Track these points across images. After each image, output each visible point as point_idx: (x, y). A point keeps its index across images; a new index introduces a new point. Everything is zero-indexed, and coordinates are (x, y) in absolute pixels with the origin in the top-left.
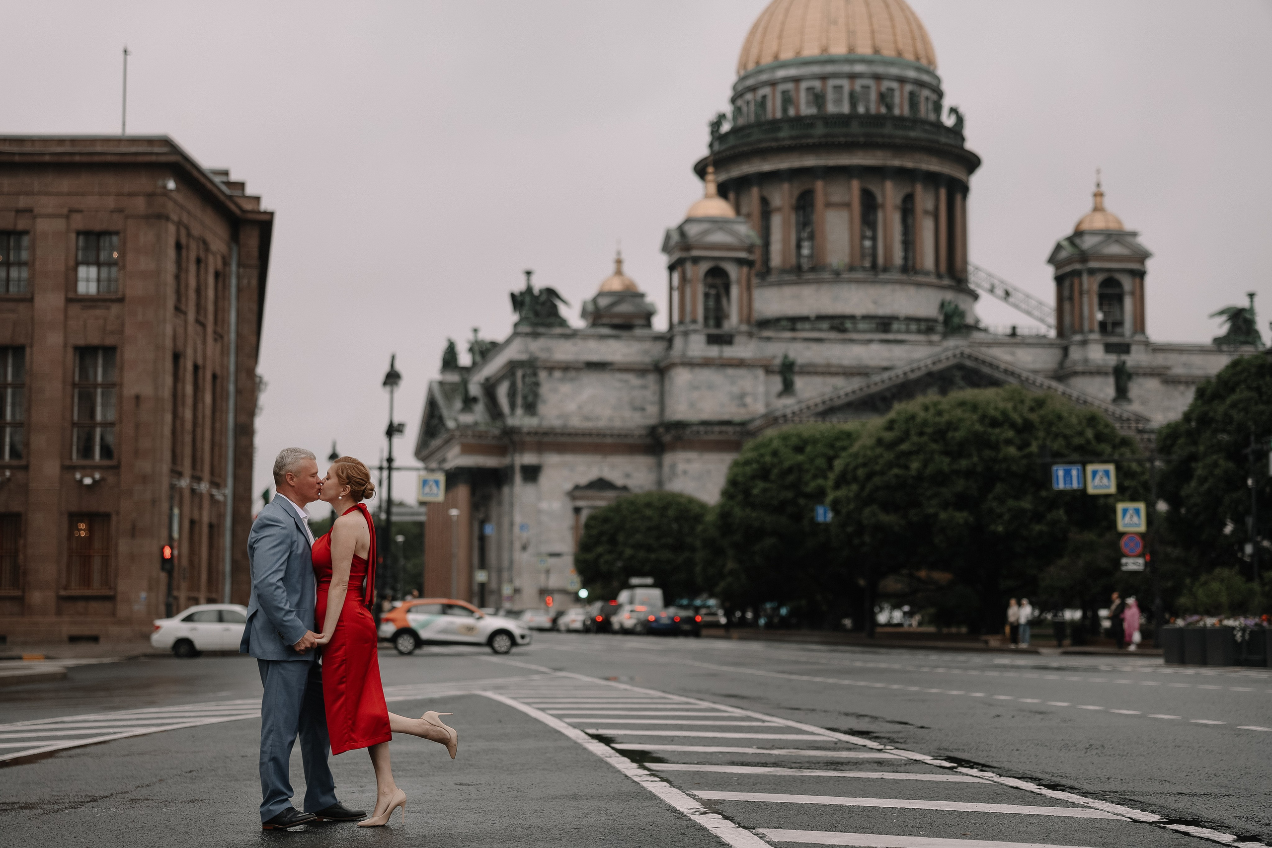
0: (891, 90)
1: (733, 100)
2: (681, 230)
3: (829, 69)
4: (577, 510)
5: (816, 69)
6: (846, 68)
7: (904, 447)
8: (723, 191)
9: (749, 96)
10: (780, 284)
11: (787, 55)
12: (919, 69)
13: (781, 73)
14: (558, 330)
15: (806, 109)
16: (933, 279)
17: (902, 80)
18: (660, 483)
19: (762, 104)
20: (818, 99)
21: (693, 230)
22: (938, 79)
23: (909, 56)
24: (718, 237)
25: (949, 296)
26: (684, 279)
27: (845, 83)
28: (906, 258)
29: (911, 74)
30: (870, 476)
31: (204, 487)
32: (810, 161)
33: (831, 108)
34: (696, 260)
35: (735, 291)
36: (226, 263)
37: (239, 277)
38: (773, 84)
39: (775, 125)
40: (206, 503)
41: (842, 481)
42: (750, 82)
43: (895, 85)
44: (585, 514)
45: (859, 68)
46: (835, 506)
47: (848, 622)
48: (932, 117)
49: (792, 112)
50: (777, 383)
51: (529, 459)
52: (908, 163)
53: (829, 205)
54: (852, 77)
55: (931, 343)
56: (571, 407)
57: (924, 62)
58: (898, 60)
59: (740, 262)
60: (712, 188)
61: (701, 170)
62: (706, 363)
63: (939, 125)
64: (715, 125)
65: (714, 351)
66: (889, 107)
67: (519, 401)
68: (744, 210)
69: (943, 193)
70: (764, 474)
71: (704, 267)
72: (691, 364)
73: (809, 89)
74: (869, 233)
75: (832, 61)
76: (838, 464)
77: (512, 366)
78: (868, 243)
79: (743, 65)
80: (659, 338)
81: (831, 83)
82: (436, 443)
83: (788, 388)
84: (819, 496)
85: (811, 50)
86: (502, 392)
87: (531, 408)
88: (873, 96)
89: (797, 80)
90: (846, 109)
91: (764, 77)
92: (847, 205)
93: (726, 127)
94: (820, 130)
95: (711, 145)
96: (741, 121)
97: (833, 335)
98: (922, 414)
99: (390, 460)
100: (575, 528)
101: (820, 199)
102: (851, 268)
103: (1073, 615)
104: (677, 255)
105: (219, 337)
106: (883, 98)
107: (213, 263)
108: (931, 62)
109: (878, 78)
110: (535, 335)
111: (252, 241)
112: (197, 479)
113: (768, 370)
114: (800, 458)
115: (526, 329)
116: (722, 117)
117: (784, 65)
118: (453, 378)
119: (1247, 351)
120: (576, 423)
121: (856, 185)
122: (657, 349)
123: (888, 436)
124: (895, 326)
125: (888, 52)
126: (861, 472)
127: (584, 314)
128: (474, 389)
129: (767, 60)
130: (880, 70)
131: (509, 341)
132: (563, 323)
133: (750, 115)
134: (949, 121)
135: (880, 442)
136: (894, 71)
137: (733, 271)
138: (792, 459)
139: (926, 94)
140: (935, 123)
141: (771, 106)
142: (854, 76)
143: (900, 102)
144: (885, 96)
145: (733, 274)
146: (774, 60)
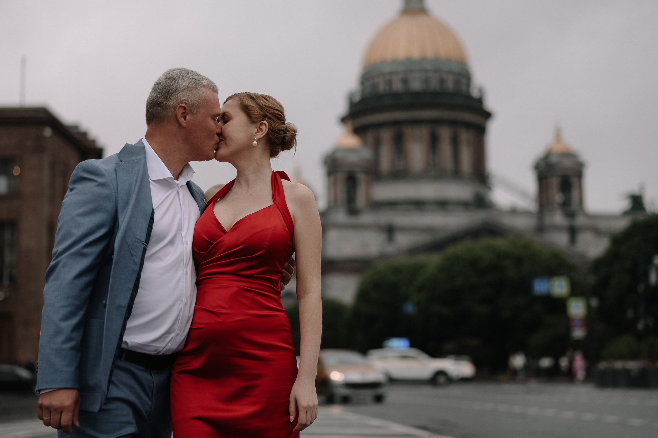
0: (445, 78)
1: (361, 83)
3: (412, 67)
5: (405, 68)
6: (421, 67)
8: (356, 131)
10: (386, 183)
11: (390, 60)
15: (400, 89)
16: (467, 180)
17: (451, 74)
19: (377, 87)
24: (353, 158)
25: (479, 189)
26: (336, 181)
27: (421, 75)
28: (454, 168)
29: (456, 70)
32: (402, 117)
33: (413, 89)
38: (382, 75)
39: (383, 98)
41: (420, 289)
45: (428, 67)
46: (417, 303)
48: (466, 93)
49: (392, 91)
50: (385, 237)
52: (455, 118)
53: (412, 141)
54: (424, 72)
58: (449, 63)
62: (347, 227)
64: (351, 98)
65: (351, 220)
66: (444, 88)
70: (377, 288)
72: (338, 226)
73: (400, 78)
81: (412, 74)
83: (391, 239)
84: (407, 297)
85: (403, 57)
90: (420, 88)
91: (378, 72)
92: (423, 140)
94: (407, 99)
95: (350, 108)
96: (365, 95)
101: (407, 137)
102: (425, 174)
103: (546, 362)
109: (438, 72)
113: (380, 230)
116: (354, 93)
119: (640, 217)
121: (427, 130)
124: (449, 205)
125: (443, 58)
133: (370, 93)
136: (447, 69)
139: (464, 81)
140: (469, 97)
141: (382, 87)
142: (426, 71)
143: (450, 85)
144: (442, 81)
145: (362, 178)
146: (383, 62)
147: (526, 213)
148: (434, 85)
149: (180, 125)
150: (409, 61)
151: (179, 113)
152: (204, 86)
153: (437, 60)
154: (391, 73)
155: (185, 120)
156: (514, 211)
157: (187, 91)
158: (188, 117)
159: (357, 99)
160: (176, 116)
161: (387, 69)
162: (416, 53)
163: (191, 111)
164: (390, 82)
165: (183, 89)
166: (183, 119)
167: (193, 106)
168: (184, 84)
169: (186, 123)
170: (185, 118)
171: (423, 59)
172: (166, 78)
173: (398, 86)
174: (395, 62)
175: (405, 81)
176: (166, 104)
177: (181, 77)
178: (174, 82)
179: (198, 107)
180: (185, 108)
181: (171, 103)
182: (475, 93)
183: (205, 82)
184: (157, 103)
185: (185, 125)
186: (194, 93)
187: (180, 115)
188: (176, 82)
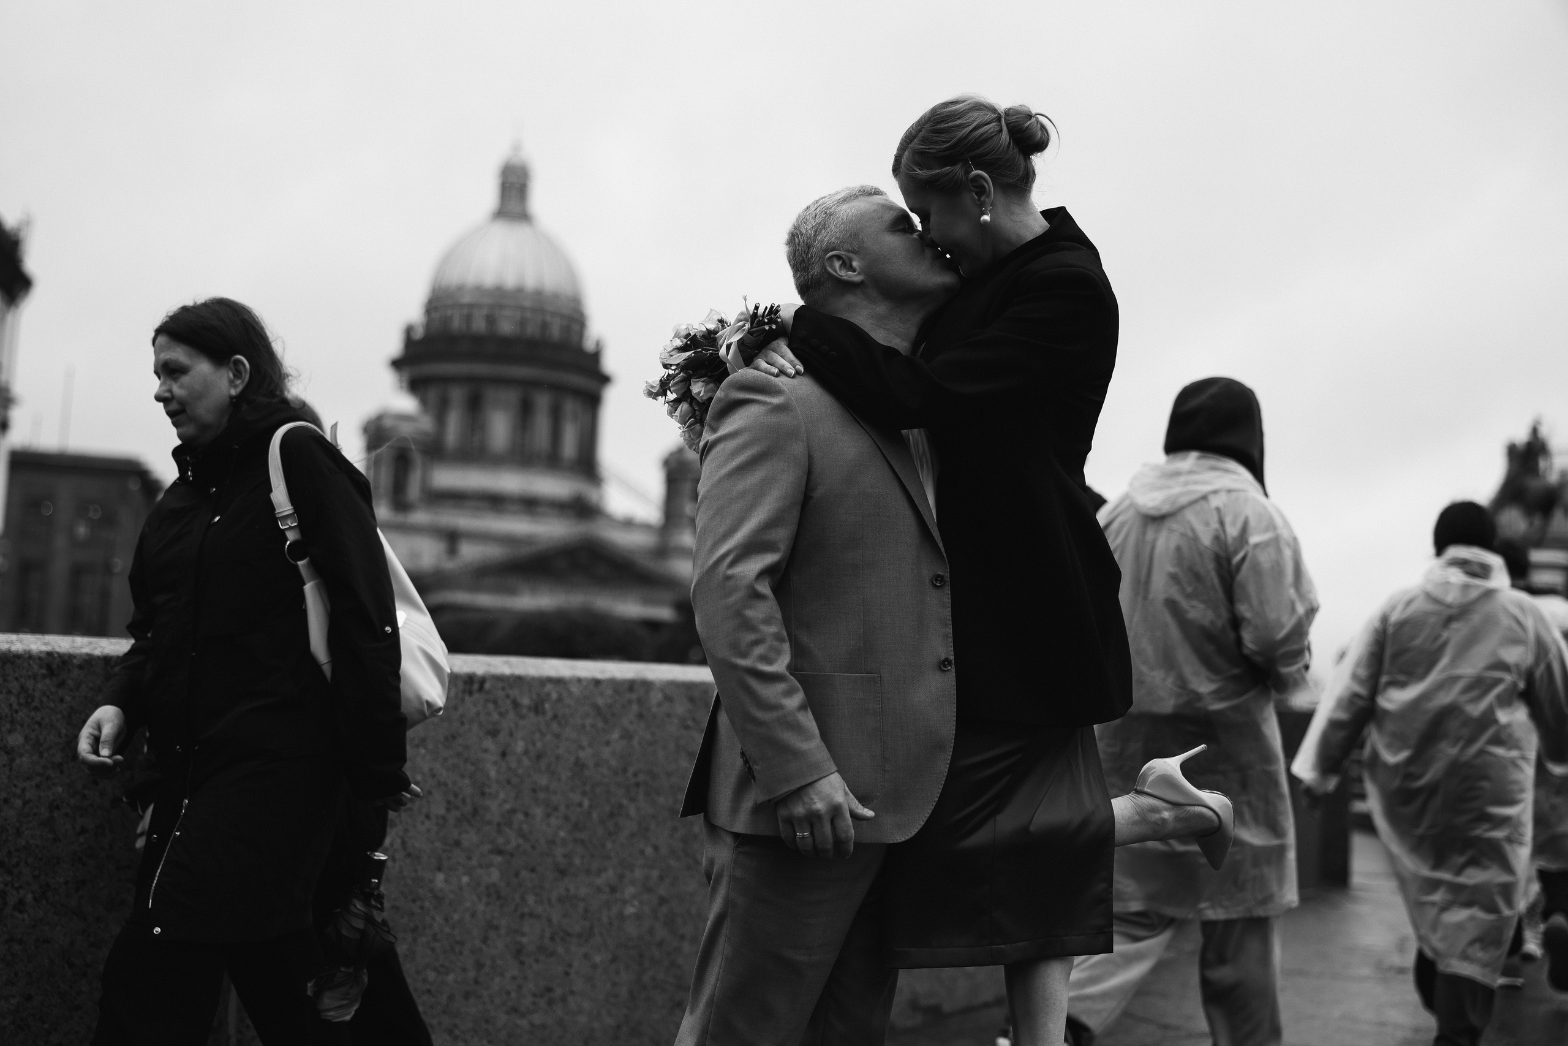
0: (549, 323)
6: (516, 303)
17: (558, 317)
19: (446, 322)
20: (493, 324)
21: (387, 425)
22: (584, 317)
25: (581, 484)
28: (551, 451)
33: (501, 330)
35: (415, 471)
38: (458, 308)
39: (457, 340)
48: (577, 343)
50: (445, 547)
53: (496, 407)
58: (556, 301)
59: (423, 452)
60: (404, 382)
61: (397, 364)
65: (399, 519)
66: (547, 336)
68: (428, 405)
71: (394, 453)
73: (486, 314)
74: (524, 429)
75: (505, 296)
78: (523, 439)
83: (453, 550)
88: (536, 326)
89: (477, 307)
90: (513, 332)
92: (510, 408)
93: (418, 336)
95: (405, 347)
96: (431, 332)
102: (511, 456)
109: (539, 313)
113: (440, 534)
121: (516, 392)
124: (541, 507)
125: (549, 294)
130: (542, 307)
133: (439, 327)
137: (418, 457)
139: (576, 327)
140: (579, 351)
141: (457, 324)
142: (523, 309)
143: (555, 332)
144: (545, 326)
145: (418, 459)
146: (460, 288)
147: (646, 527)
148: (532, 330)
150: (499, 292)
153: (538, 294)
154: (471, 306)
156: (629, 524)
159: (419, 334)
161: (466, 299)
162: (510, 281)
164: (468, 318)
171: (520, 291)
173: (479, 325)
174: (479, 289)
175: (491, 320)
182: (589, 345)
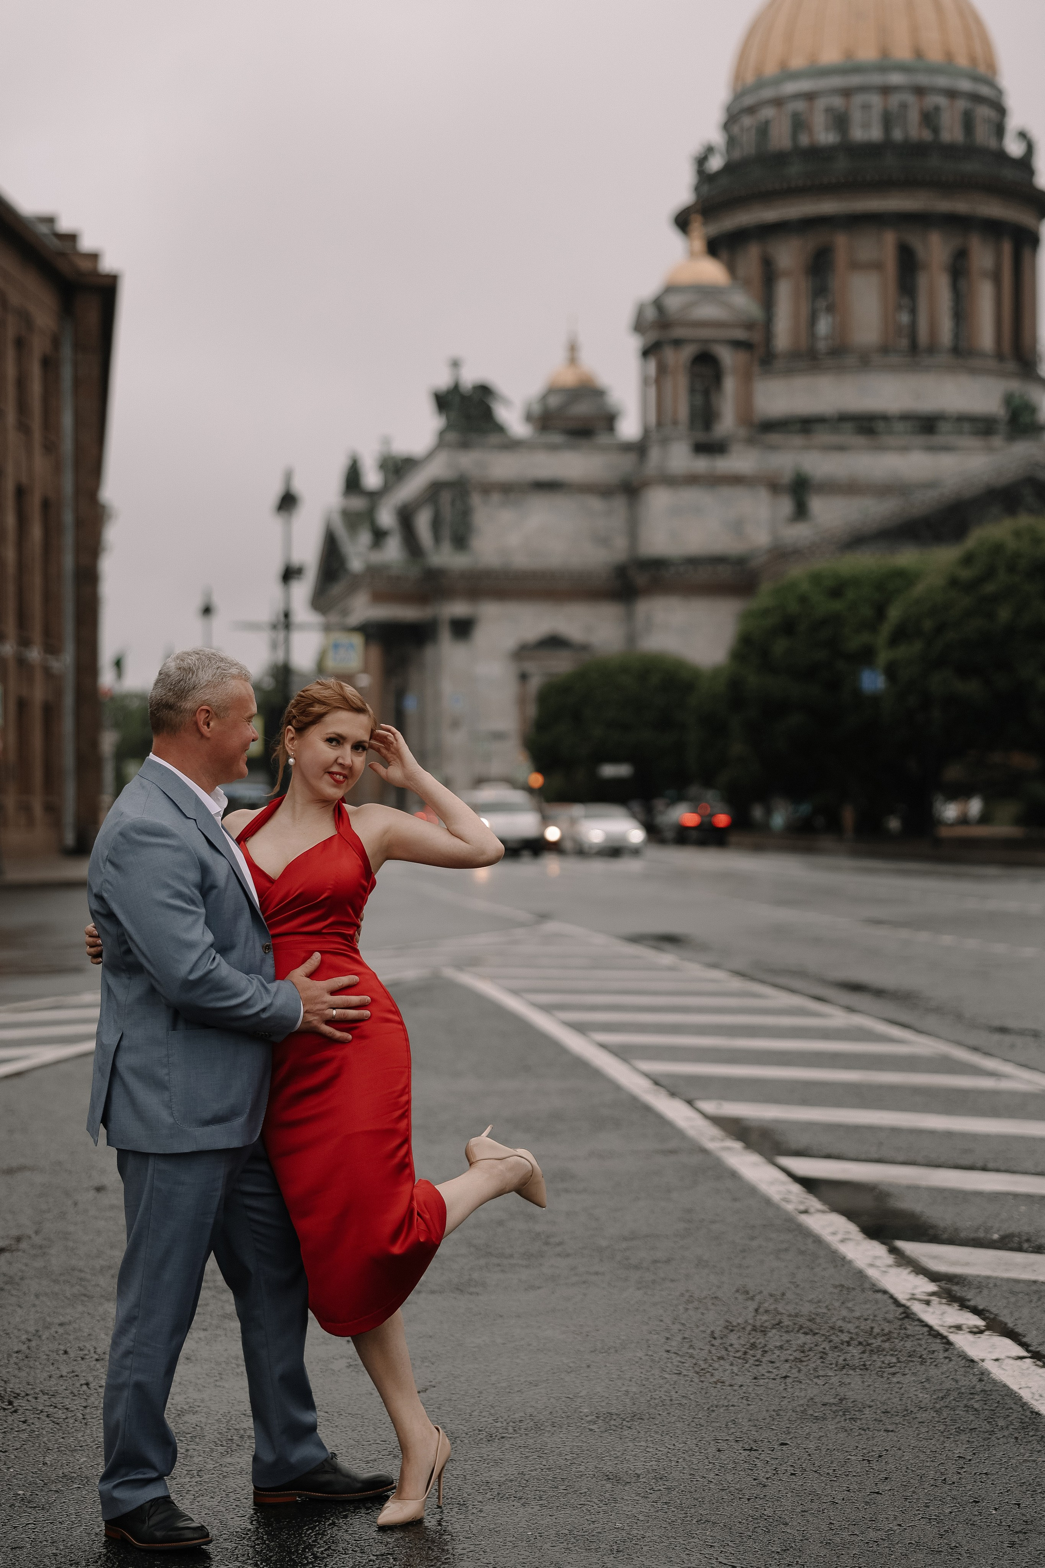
0: (937, 109)
1: (727, 126)
2: (658, 303)
3: (855, 80)
4: (524, 677)
5: (837, 81)
6: (877, 79)
7: (989, 588)
8: (714, 248)
9: (747, 121)
10: (789, 372)
11: (797, 62)
12: (976, 78)
13: (790, 88)
14: (494, 439)
15: (825, 137)
16: (992, 363)
17: (952, 94)
18: (631, 638)
19: (763, 130)
20: (840, 121)
21: (673, 303)
22: (1000, 92)
23: (962, 61)
24: (708, 311)
25: (1014, 385)
26: (662, 370)
27: (876, 100)
28: (957, 335)
29: (965, 85)
30: (940, 629)
31: (35, 654)
32: (828, 207)
33: (857, 135)
34: (677, 343)
35: (730, 385)
36: (56, 342)
37: (76, 365)
38: (778, 102)
39: (780, 159)
40: (39, 676)
41: (900, 635)
42: (748, 101)
43: (942, 101)
44: (535, 683)
45: (896, 79)
46: (891, 672)
47: (894, 824)
48: (993, 143)
49: (804, 140)
50: (786, 506)
51: (458, 609)
52: (960, 206)
53: (855, 266)
54: (886, 90)
55: (990, 449)
56: (514, 540)
57: (982, 70)
58: (948, 68)
59: (738, 345)
60: (699, 244)
61: (682, 222)
62: (692, 480)
63: (1001, 156)
64: (701, 161)
65: (702, 464)
66: (936, 130)
67: (446, 532)
68: (741, 271)
69: (1007, 248)
70: (788, 627)
71: (688, 352)
72: (671, 481)
73: (829, 110)
74: (905, 301)
75: (858, 69)
76: (894, 613)
77: (435, 489)
78: (904, 318)
79: (738, 75)
80: (627, 447)
81: (858, 99)
82: (337, 589)
83: (801, 512)
84: (866, 656)
85: (830, 56)
86: (423, 522)
87: (461, 541)
88: (914, 116)
89: (810, 97)
90: (875, 134)
91: (768, 93)
92: (877, 266)
93: (716, 163)
94: (842, 164)
95: (697, 189)
96: (737, 154)
97: (861, 440)
98: (1012, 544)
99: (287, 615)
100: (522, 701)
101: (841, 257)
102: (885, 349)
104: (653, 336)
105: (51, 447)
106: (929, 119)
107: (39, 346)
108: (992, 67)
109: (920, 91)
110: (465, 445)
111: (92, 317)
112: (24, 642)
113: (774, 487)
114: (837, 606)
115: (452, 436)
116: (710, 150)
117: (794, 76)
118: (358, 503)
120: (521, 561)
121: (890, 239)
122: (626, 463)
123: (966, 574)
124: (944, 426)
125: (935, 55)
126: (928, 625)
127: (529, 418)
128: (386, 518)
129: (771, 69)
130: (923, 80)
131: (431, 455)
132: (499, 429)
133: (748, 146)
134: (1014, 148)
135: (954, 582)
136: (942, 81)
137: (727, 357)
138: (826, 606)
139: (984, 112)
141: (778, 133)
143: (951, 125)
145: (729, 360)
146: (782, 69)
149: (202, 736)
151: (200, 720)
152: (233, 677)
155: (208, 728)
157: (210, 688)
158: (212, 724)
160: (196, 723)
163: (216, 714)
165: (204, 685)
166: (206, 727)
167: (219, 707)
168: (206, 678)
169: (210, 732)
170: (208, 725)
172: (180, 668)
176: (180, 706)
177: (200, 667)
178: (191, 674)
179: (226, 709)
180: (208, 711)
181: (188, 705)
183: (234, 671)
184: (167, 705)
185: (209, 735)
186: (219, 690)
187: (202, 723)
188: (195, 676)
